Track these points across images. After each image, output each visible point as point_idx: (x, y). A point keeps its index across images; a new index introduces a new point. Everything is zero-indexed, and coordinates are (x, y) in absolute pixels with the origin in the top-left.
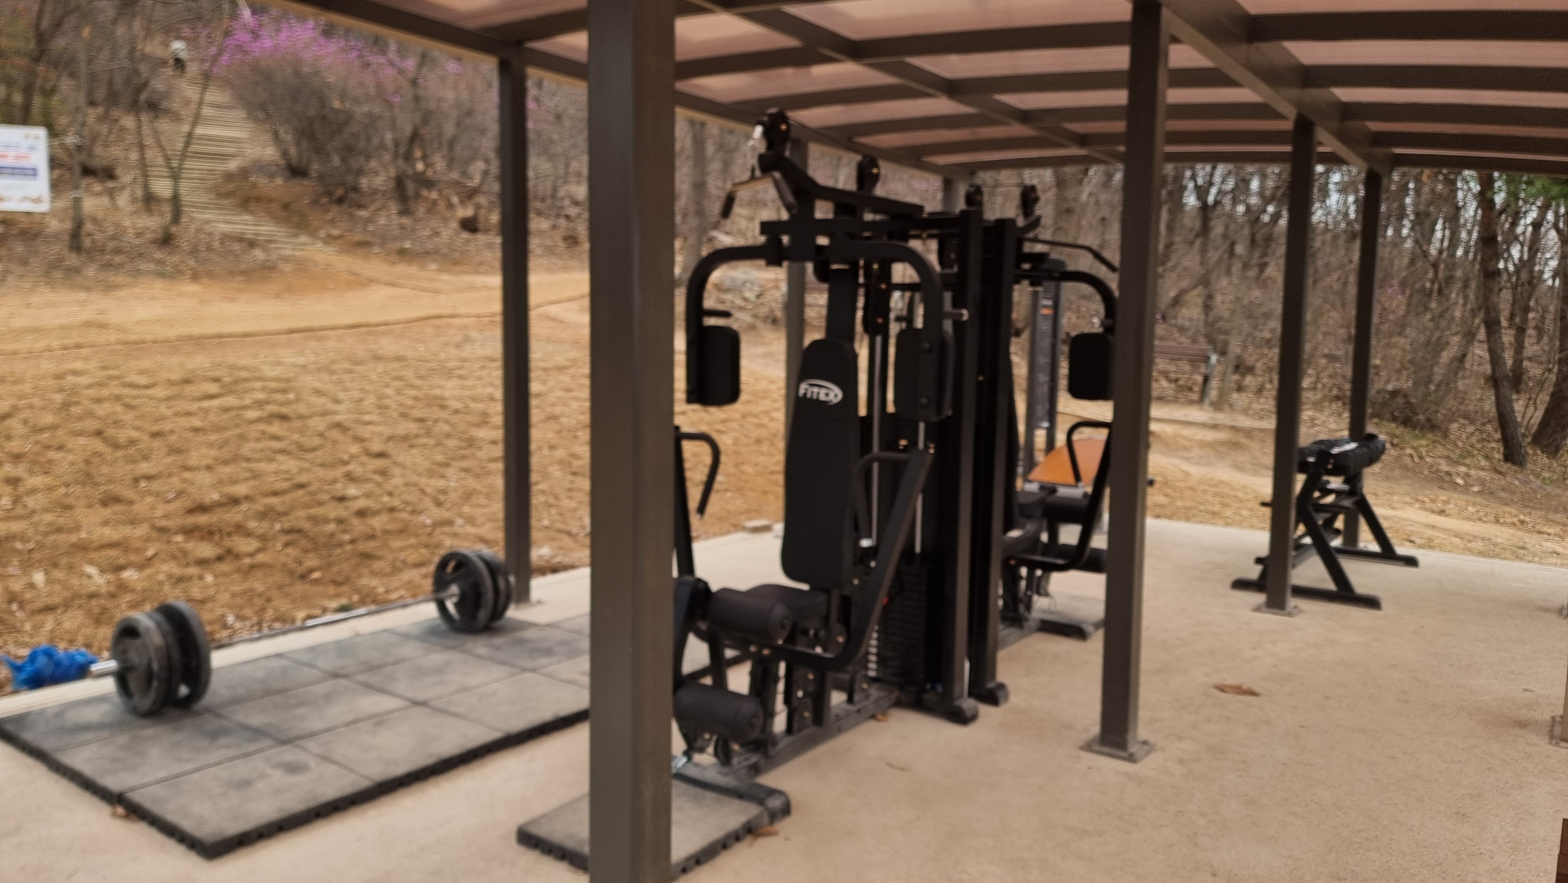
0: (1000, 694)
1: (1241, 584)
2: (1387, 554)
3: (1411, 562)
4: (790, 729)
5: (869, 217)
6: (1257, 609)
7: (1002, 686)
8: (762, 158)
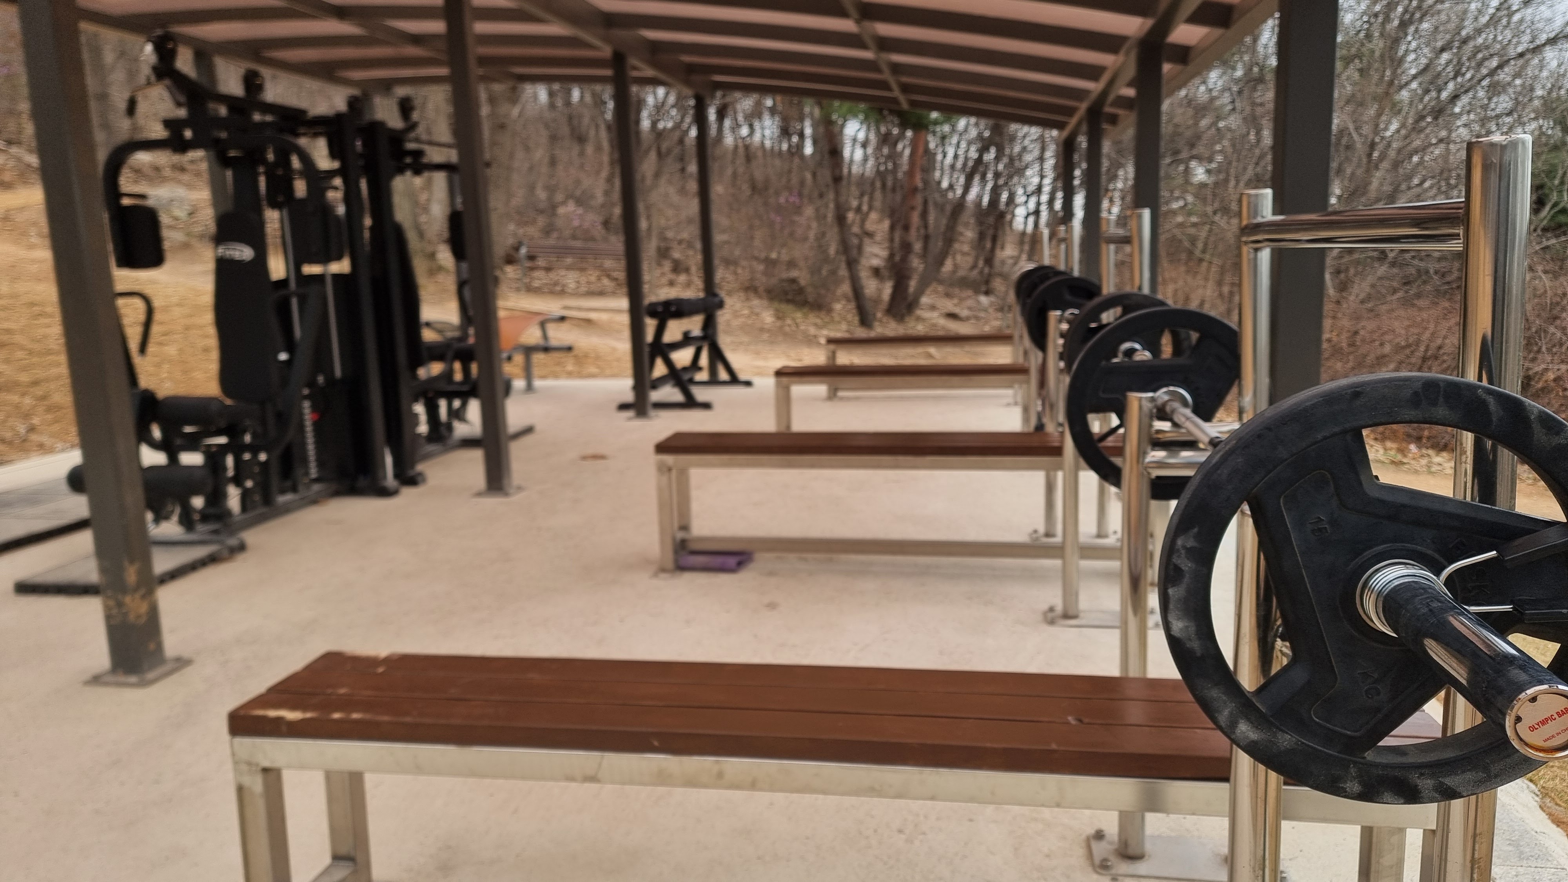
0: (419, 479)
1: (623, 407)
2: (734, 380)
3: (748, 384)
4: (244, 507)
5: (257, 117)
6: (630, 419)
7: (420, 474)
8: (155, 69)
